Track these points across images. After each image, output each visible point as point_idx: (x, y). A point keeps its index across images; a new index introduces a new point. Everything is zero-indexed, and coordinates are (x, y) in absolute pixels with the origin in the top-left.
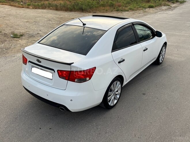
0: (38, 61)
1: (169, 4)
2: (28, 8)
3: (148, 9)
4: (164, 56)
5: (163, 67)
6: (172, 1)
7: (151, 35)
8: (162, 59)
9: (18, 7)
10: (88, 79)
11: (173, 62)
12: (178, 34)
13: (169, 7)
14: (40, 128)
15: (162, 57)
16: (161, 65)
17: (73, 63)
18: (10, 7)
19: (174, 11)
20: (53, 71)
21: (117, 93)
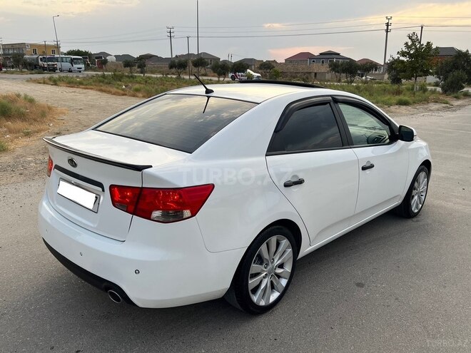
0: (71, 162)
1: (448, 99)
2: (134, 96)
3: (397, 106)
4: (423, 198)
5: (421, 223)
6: (455, 95)
7: (387, 137)
8: (417, 204)
9: (114, 94)
10: (187, 213)
11: (451, 214)
12: (465, 156)
13: (448, 105)
14: (52, 348)
15: (419, 198)
16: (415, 219)
17: (151, 167)
18: (99, 93)
19: (458, 112)
20: (100, 189)
21: (279, 271)
